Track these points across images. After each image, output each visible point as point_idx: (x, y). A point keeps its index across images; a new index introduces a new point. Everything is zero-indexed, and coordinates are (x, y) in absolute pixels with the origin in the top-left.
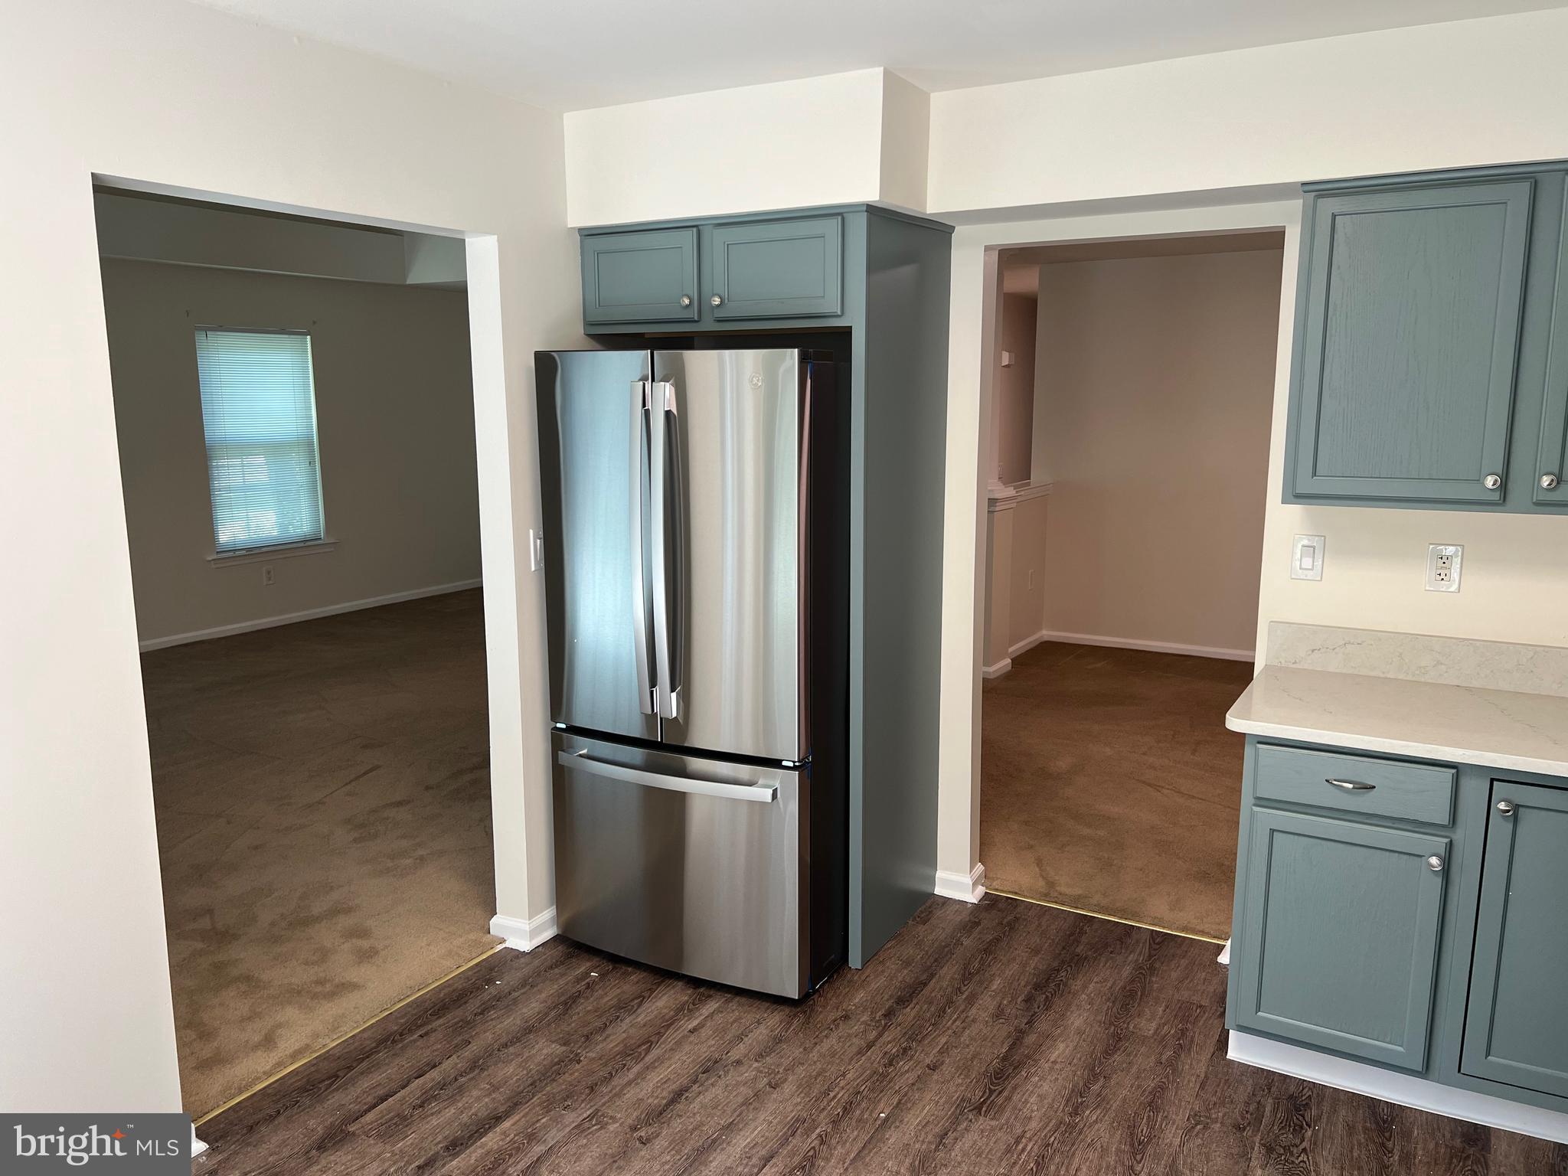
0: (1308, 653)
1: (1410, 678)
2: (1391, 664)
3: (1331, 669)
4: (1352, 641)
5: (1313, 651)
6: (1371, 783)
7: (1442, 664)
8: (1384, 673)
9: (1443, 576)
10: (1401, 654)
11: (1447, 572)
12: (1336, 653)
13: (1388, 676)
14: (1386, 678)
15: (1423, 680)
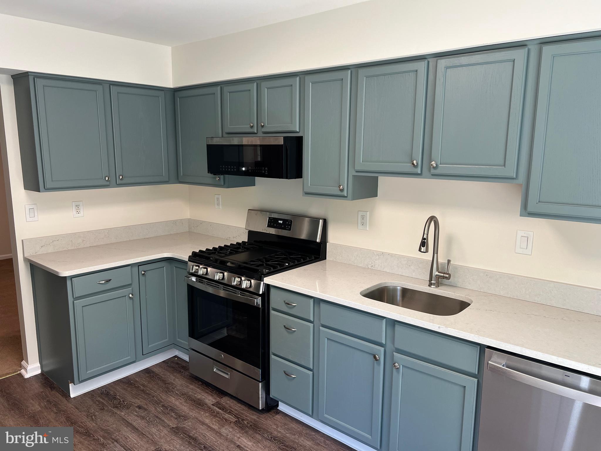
0: (40, 248)
1: (75, 248)
2: (69, 245)
3: (50, 252)
4: (55, 240)
5: (42, 247)
6: (110, 279)
7: (84, 241)
8: (67, 248)
9: (78, 212)
10: (71, 241)
11: (79, 210)
12: (51, 246)
13: (69, 249)
14: (68, 250)
15: (80, 247)
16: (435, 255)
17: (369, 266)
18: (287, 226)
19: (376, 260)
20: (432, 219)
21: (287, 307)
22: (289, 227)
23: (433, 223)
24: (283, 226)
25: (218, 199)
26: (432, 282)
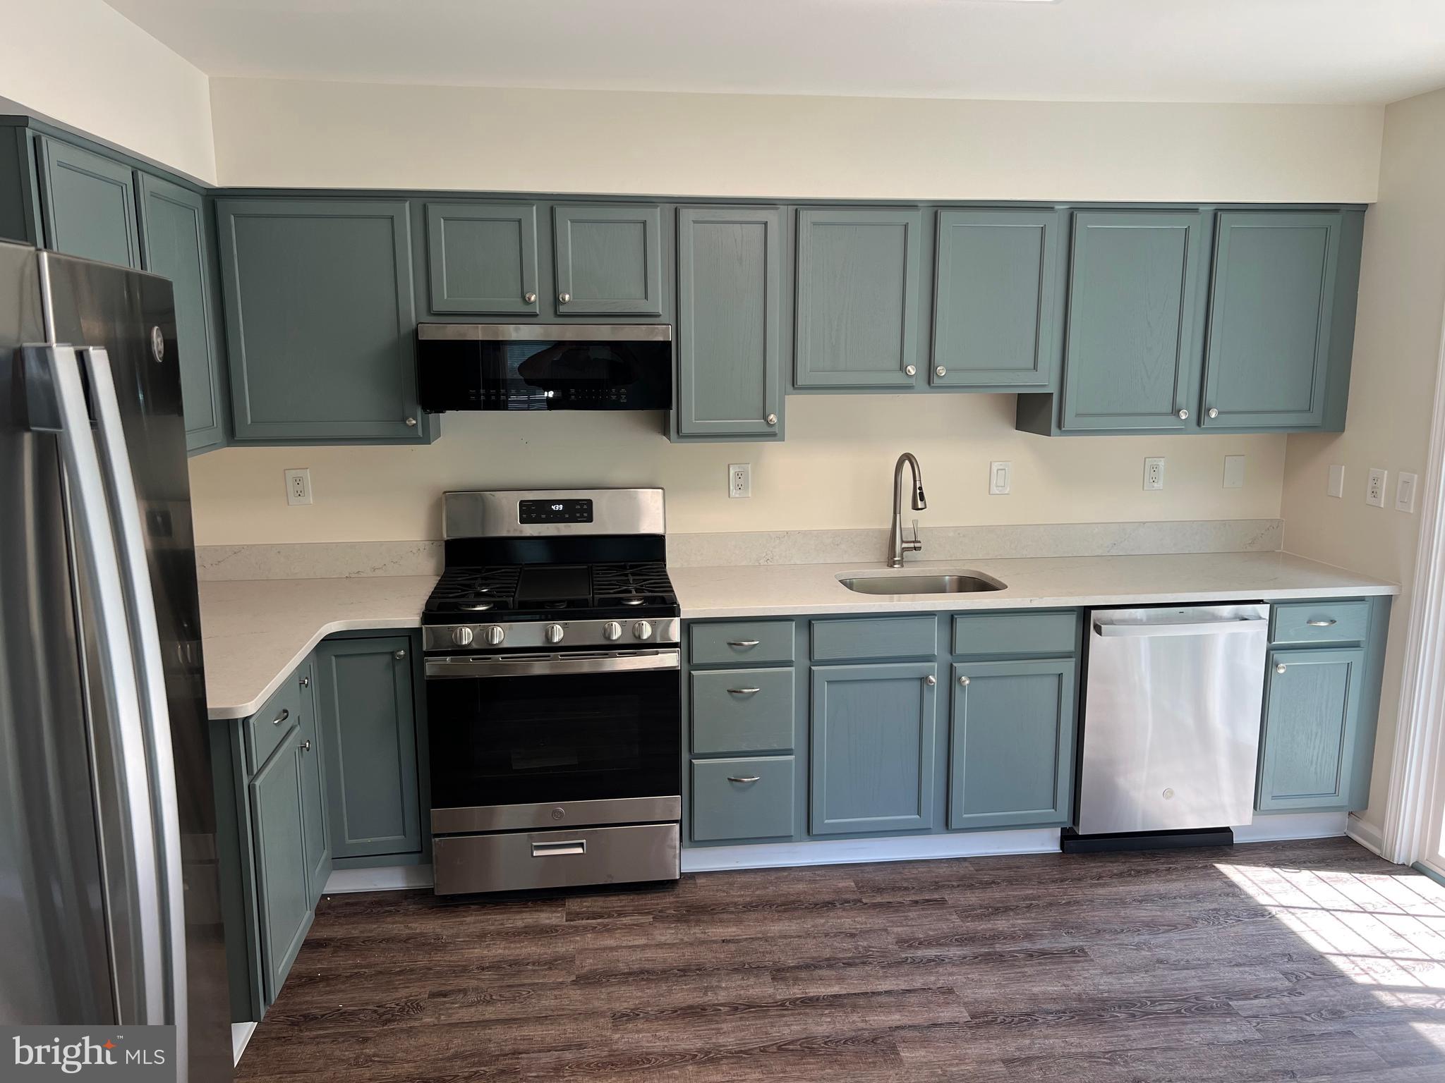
16: (898, 515)
17: (760, 562)
18: (578, 515)
19: (774, 547)
20: (908, 457)
21: (735, 651)
22: (585, 515)
23: (907, 463)
24: (567, 516)
25: (298, 481)
26: (896, 559)
